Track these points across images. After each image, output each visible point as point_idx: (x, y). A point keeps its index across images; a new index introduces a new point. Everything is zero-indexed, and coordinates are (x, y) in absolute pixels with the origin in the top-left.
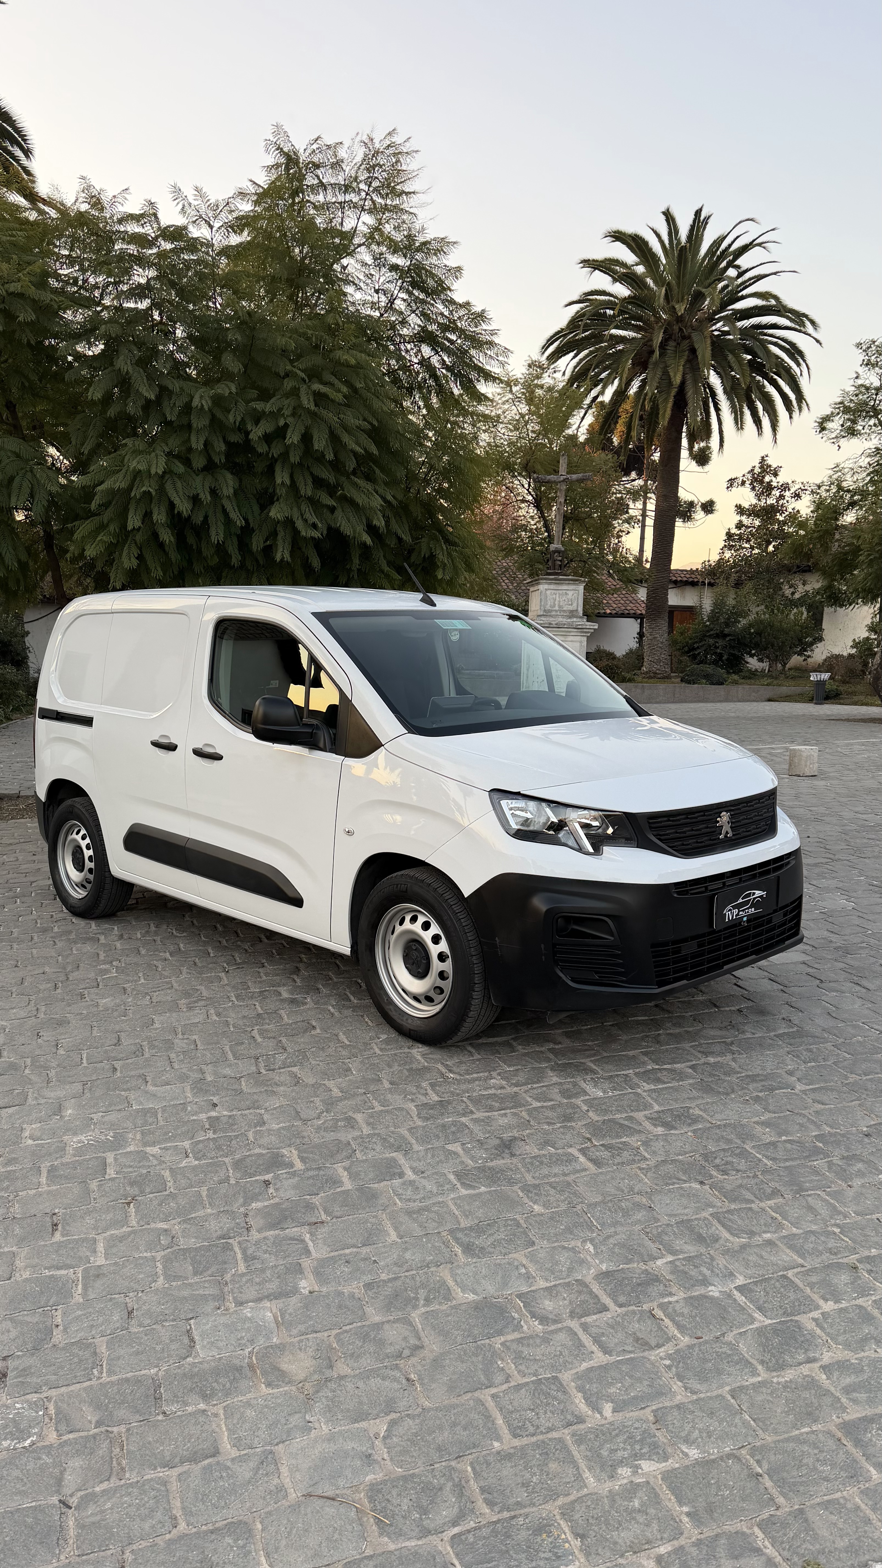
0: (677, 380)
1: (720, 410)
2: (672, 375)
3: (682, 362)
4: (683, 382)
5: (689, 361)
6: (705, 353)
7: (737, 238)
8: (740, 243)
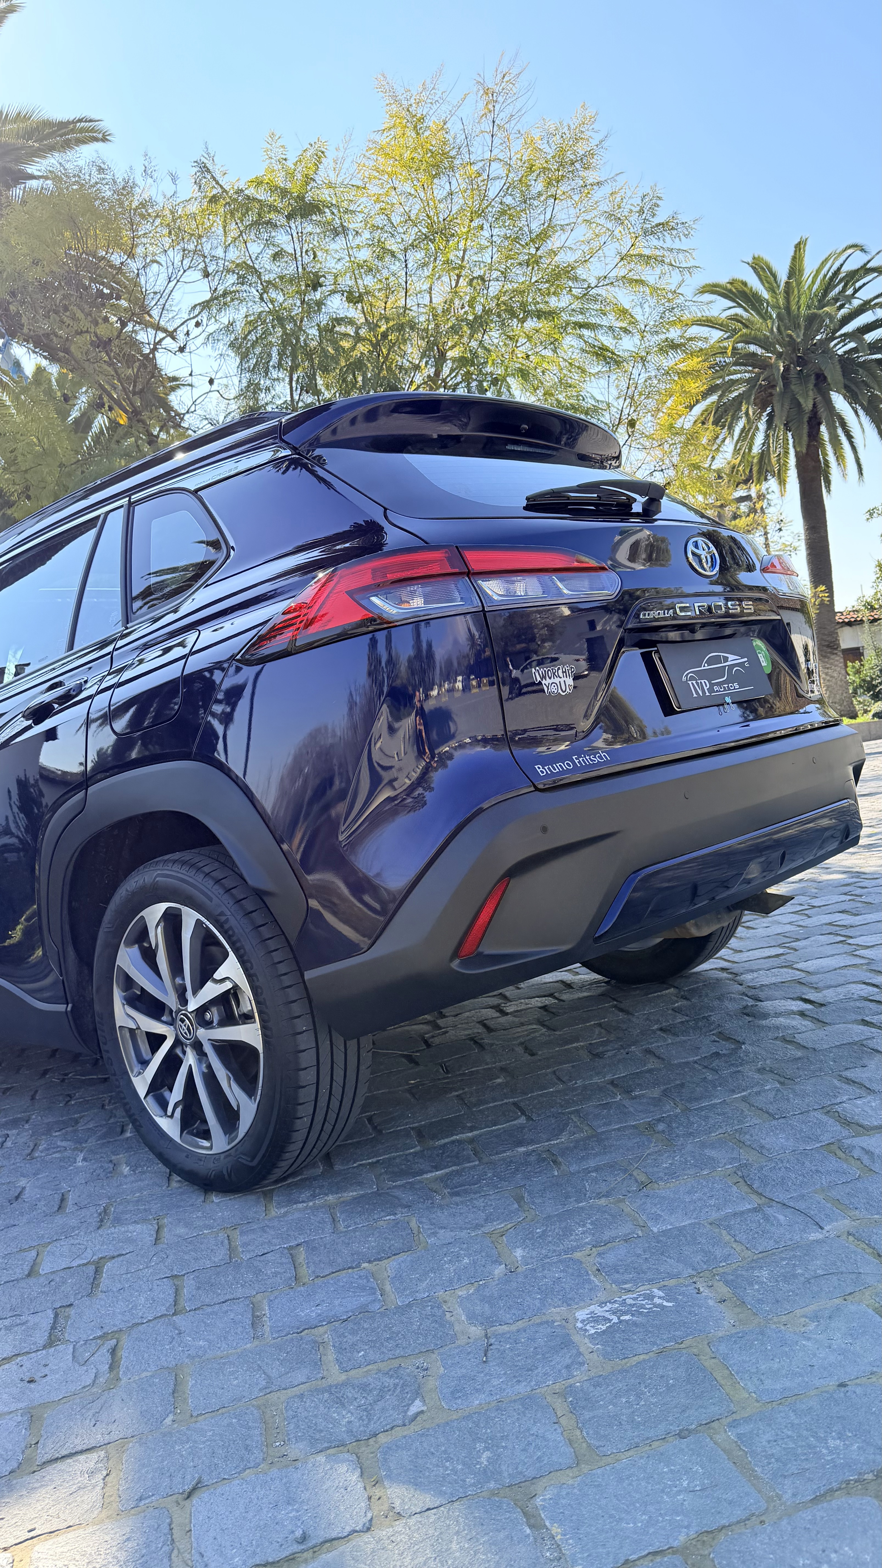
0: (808, 405)
1: (852, 437)
2: (801, 400)
3: (811, 386)
4: (815, 405)
5: (815, 385)
6: (833, 373)
7: (845, 262)
8: (848, 267)
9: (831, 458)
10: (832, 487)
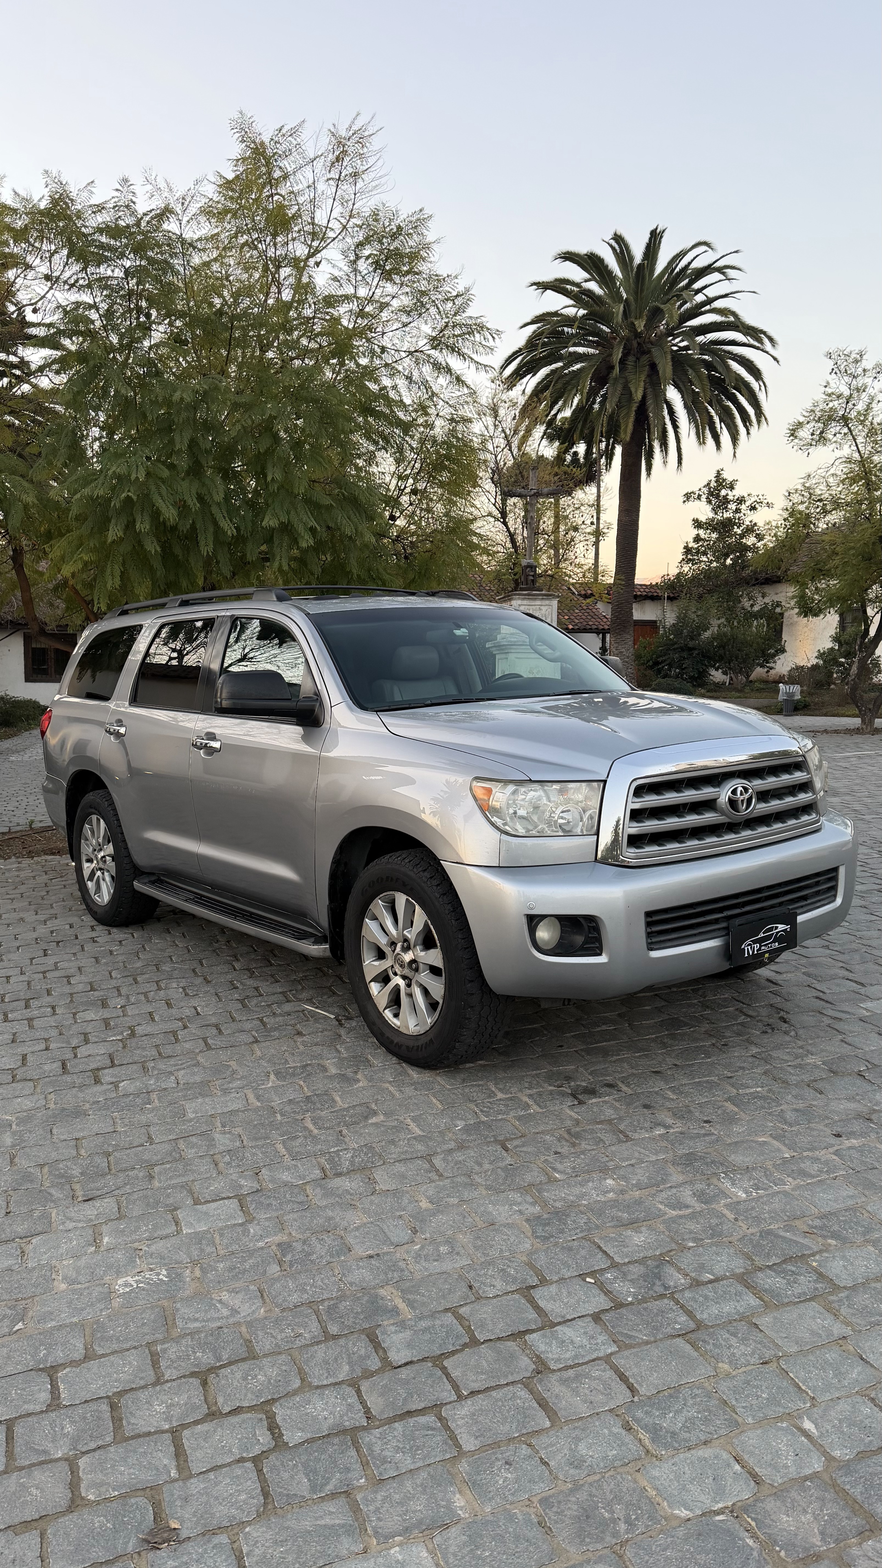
0: (638, 395)
1: (678, 427)
2: (633, 390)
3: (643, 377)
4: (644, 397)
5: (649, 376)
6: (666, 368)
7: (695, 258)
8: (698, 264)
9: (656, 445)
10: (653, 471)
